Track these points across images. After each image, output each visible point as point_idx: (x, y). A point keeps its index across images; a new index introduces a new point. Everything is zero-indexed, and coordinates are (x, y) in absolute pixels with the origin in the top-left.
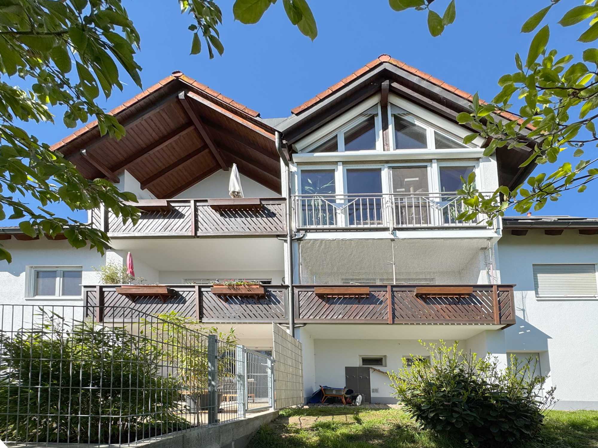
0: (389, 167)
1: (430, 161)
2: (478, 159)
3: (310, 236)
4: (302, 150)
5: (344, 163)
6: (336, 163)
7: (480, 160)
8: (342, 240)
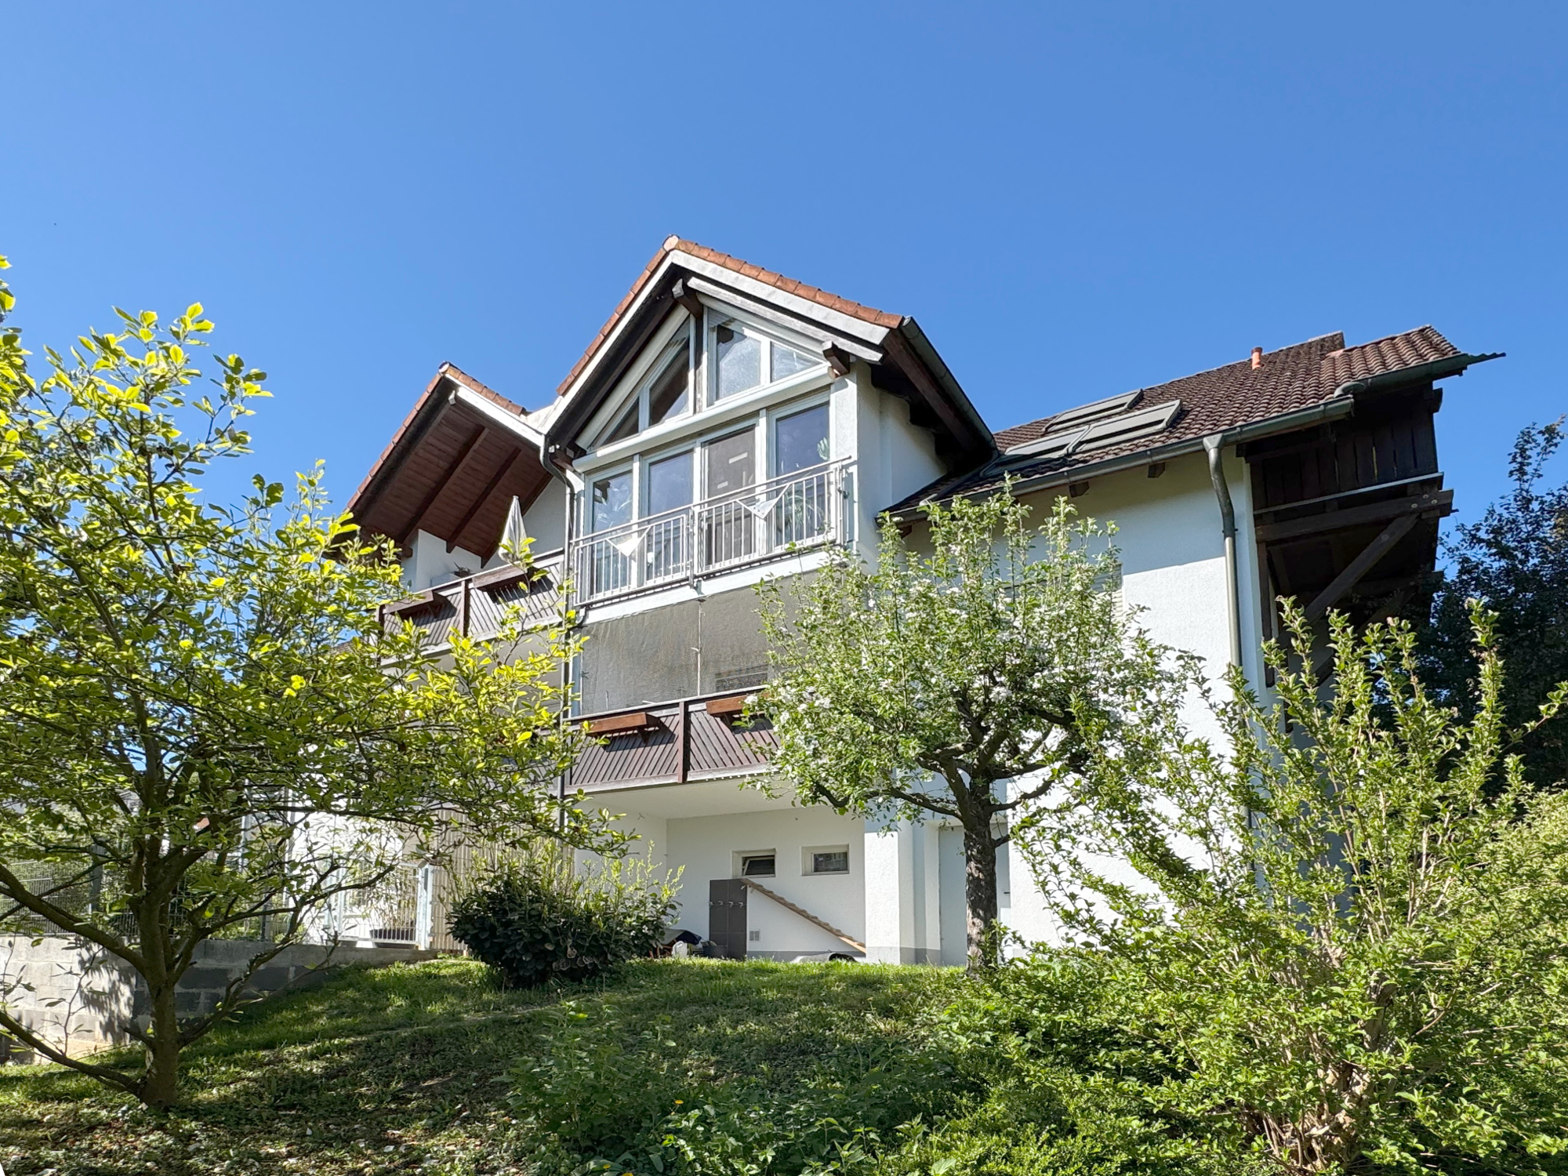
0: (703, 445)
1: (756, 414)
2: (828, 386)
3: (594, 617)
4: (592, 445)
5: (642, 454)
6: (630, 458)
7: (832, 387)
8: (632, 616)
